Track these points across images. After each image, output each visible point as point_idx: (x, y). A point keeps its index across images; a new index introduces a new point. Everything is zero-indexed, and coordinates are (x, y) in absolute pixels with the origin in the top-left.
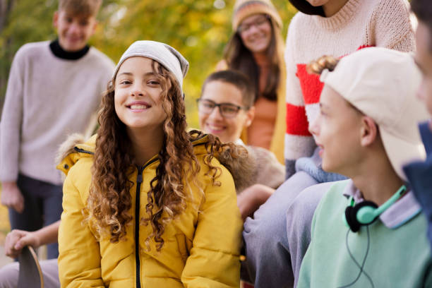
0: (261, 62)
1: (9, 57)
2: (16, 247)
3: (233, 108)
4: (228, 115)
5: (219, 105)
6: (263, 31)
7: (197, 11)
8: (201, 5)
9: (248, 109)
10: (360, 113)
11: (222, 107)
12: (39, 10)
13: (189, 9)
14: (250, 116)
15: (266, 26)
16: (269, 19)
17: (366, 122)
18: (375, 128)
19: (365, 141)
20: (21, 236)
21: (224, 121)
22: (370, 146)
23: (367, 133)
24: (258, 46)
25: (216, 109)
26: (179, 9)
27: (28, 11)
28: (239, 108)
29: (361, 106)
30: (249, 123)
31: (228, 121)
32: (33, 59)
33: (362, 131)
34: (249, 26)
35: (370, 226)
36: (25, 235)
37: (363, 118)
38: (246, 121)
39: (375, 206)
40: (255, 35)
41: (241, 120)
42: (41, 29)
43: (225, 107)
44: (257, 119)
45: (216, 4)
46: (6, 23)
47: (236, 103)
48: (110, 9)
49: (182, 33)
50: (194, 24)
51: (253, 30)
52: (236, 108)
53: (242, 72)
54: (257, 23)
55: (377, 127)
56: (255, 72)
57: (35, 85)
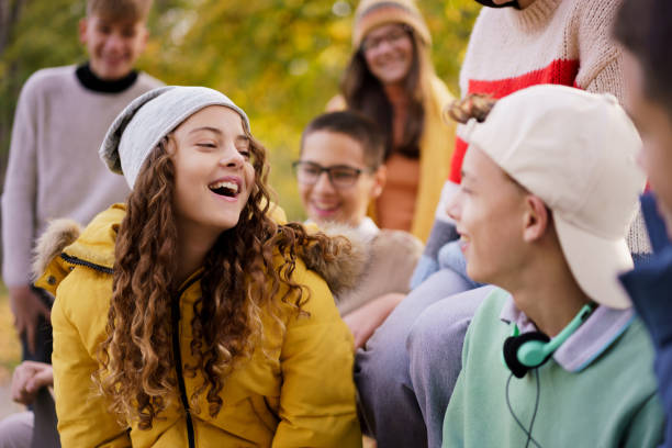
0: (397, 99)
1: (14, 91)
2: (28, 388)
3: (349, 172)
4: (342, 184)
5: (328, 170)
6: (399, 50)
7: (305, 19)
8: (314, 10)
9: (374, 169)
10: (523, 190)
11: (332, 172)
12: (60, 19)
13: (295, 16)
14: (378, 181)
15: (404, 43)
16: (410, 33)
17: (532, 204)
18: (545, 214)
19: (531, 234)
20: (36, 371)
21: (337, 194)
22: (538, 241)
23: (533, 221)
24: (391, 73)
25: (324, 177)
26: (277, 16)
27: (44, 21)
28: (358, 172)
29: (524, 180)
30: (378, 191)
31: (344, 193)
32: (49, 94)
33: (526, 218)
34: (378, 41)
35: (540, 369)
36: (41, 370)
37: (528, 198)
38: (373, 189)
39: (545, 339)
40: (388, 56)
41: (365, 188)
42: (64, 49)
43: (338, 173)
44: (390, 186)
45: (335, 9)
46: (10, 39)
47: (354, 164)
48: (171, 17)
49: (283, 54)
50: (303, 39)
51: (385, 48)
52: (353, 172)
53: (367, 114)
54: (390, 37)
55: (549, 213)
56: (386, 113)
57: (55, 137)
